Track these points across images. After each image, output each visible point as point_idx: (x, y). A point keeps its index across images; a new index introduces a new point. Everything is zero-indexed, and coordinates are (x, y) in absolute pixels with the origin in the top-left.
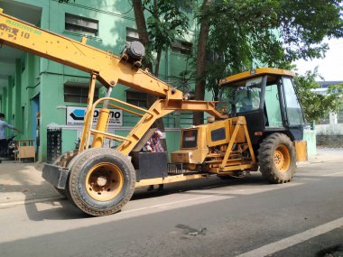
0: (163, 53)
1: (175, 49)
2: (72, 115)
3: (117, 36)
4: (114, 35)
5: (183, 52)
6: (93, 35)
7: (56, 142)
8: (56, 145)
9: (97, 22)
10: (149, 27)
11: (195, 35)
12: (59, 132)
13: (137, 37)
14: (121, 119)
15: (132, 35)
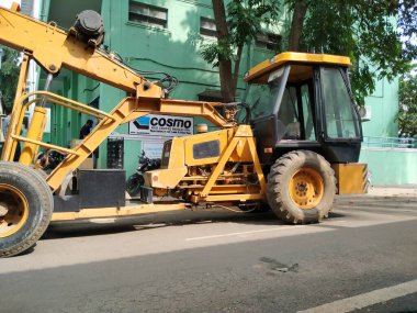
0: (245, 47)
1: (259, 43)
2: (135, 123)
3: (188, 29)
4: (185, 28)
5: (269, 46)
6: (161, 27)
7: (117, 153)
8: (117, 157)
9: (166, 11)
10: (230, 14)
11: (284, 26)
12: (121, 142)
13: (214, 29)
14: (191, 129)
15: (207, 27)
